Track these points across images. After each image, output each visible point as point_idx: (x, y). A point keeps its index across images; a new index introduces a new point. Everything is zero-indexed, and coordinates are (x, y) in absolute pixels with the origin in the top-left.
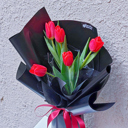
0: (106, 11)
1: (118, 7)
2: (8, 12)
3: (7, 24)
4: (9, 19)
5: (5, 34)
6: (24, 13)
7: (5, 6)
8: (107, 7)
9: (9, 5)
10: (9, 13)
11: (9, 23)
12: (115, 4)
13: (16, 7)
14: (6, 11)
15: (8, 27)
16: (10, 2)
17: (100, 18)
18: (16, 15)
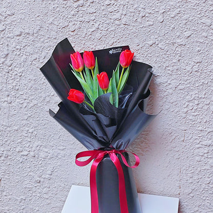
0: (158, 32)
1: (173, 26)
2: (22, 55)
3: (20, 71)
4: (22, 64)
5: (14, 84)
6: (47, 52)
7: (18, 47)
8: (160, 28)
9: (24, 45)
10: (24, 56)
11: (23, 69)
12: (168, 23)
13: (36, 46)
14: (18, 54)
15: (20, 75)
16: (26, 42)
17: (152, 41)
18: (35, 56)
